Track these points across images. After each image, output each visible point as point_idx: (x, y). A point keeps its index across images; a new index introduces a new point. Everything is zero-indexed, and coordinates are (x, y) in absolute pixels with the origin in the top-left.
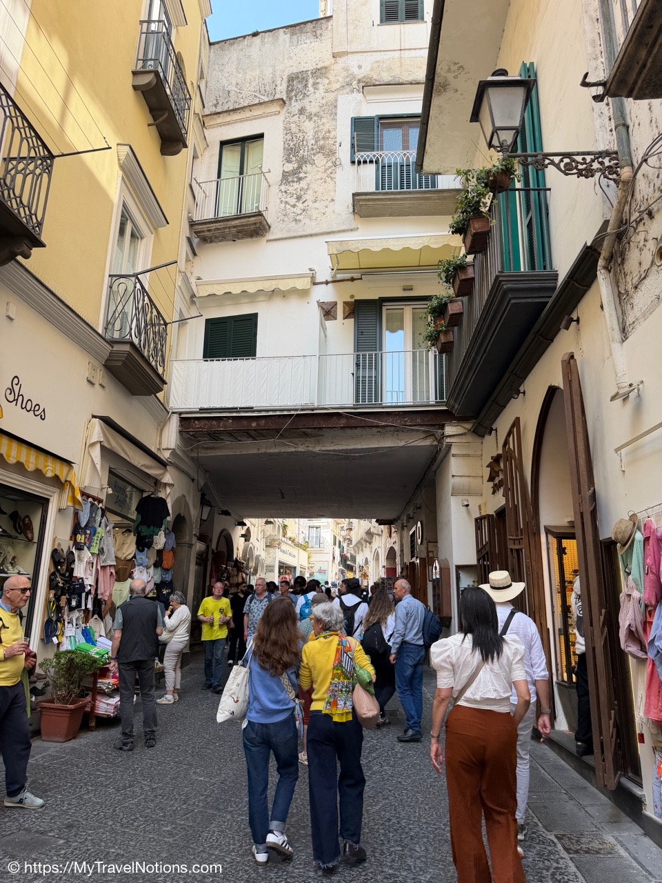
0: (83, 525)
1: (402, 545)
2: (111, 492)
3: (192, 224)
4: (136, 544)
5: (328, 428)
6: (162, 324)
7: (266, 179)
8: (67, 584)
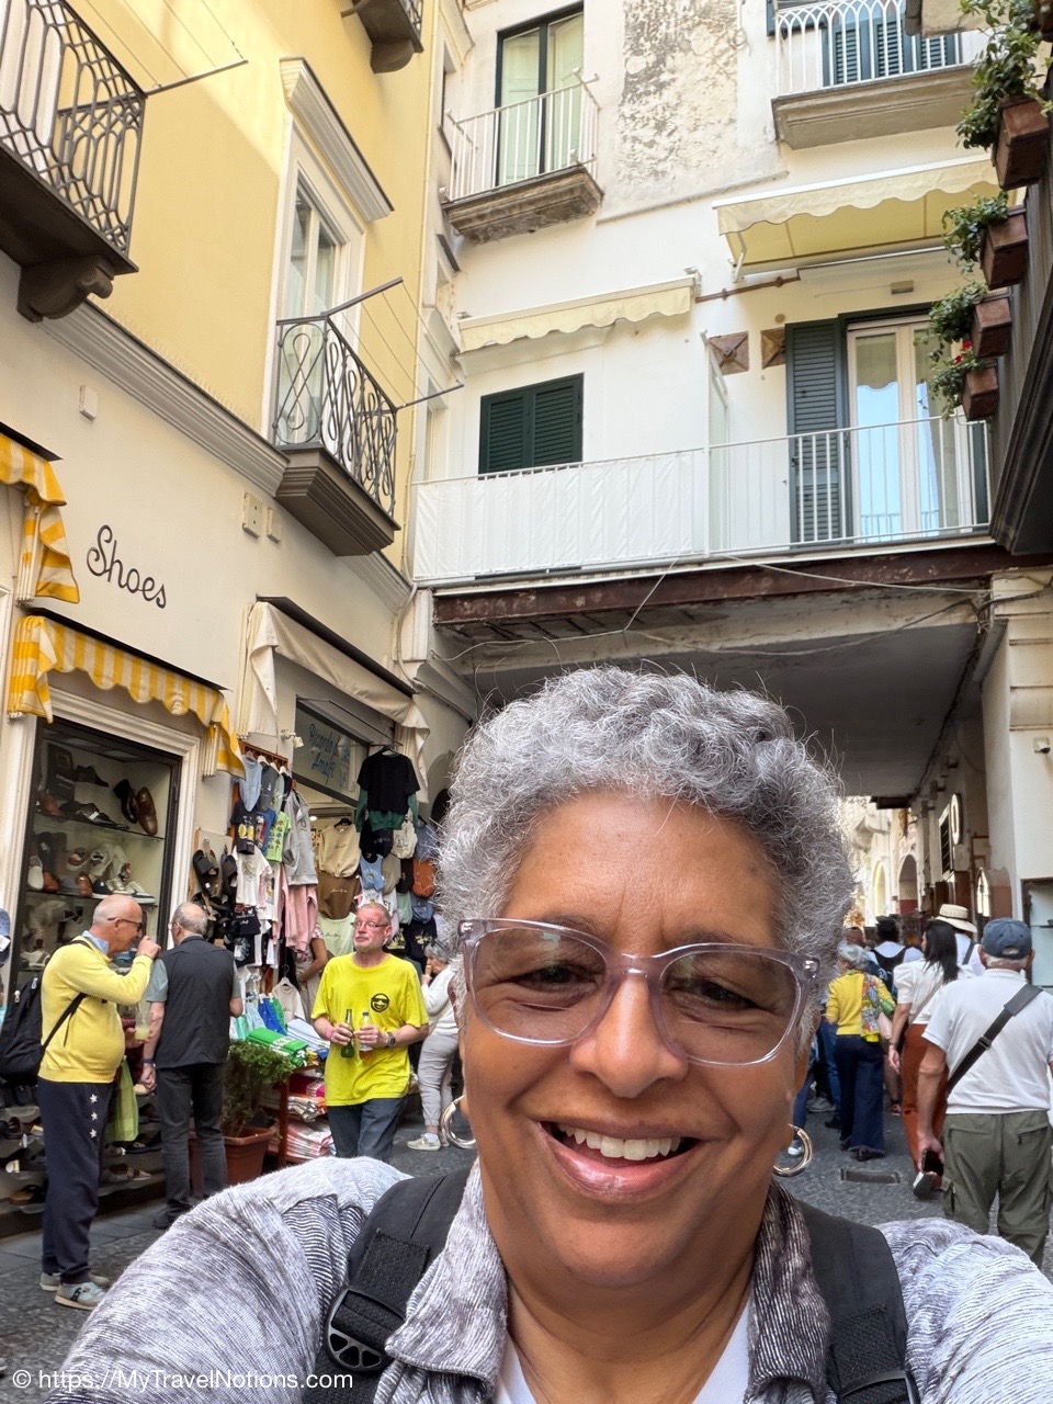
0: (250, 807)
1: (926, 851)
2: (301, 744)
3: (448, 208)
4: (360, 847)
5: (734, 599)
6: (386, 412)
7: (591, 96)
8: (223, 916)
